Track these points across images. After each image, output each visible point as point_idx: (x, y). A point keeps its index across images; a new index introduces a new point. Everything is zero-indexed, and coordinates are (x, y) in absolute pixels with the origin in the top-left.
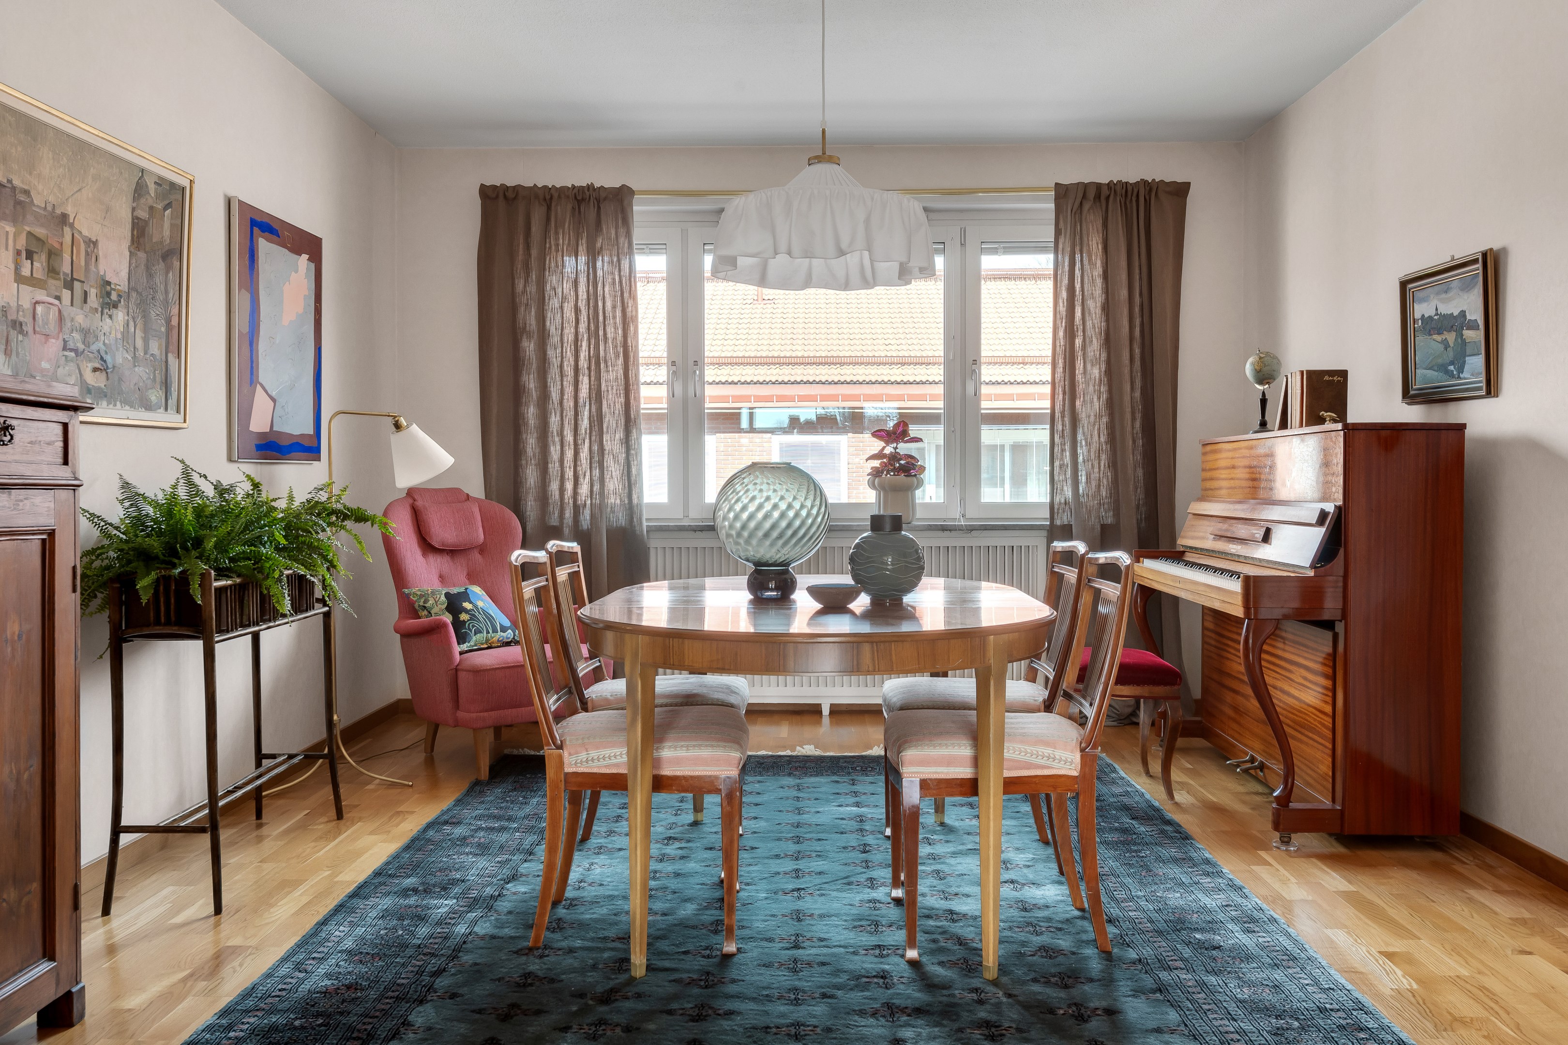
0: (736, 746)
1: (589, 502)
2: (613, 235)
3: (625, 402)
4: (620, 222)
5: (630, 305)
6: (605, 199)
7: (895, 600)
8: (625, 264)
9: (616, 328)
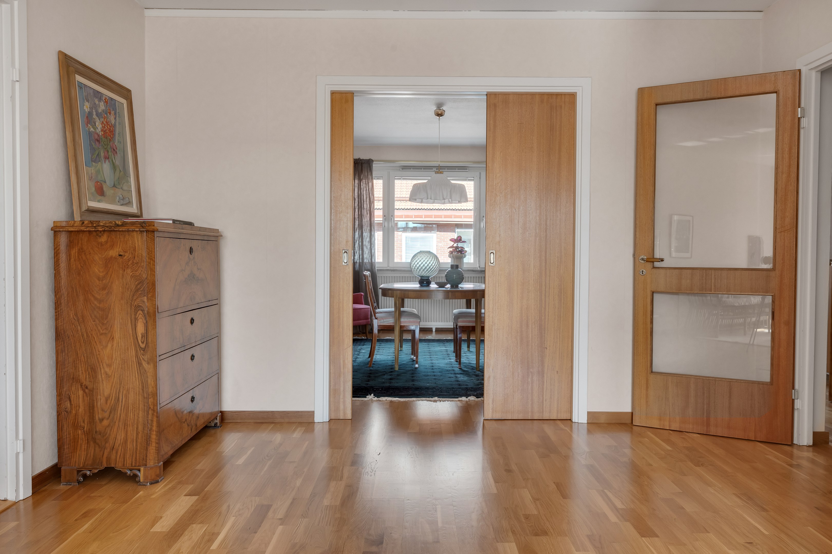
0: (419, 319)
1: (358, 261)
2: (366, 175)
3: (370, 229)
4: (369, 171)
5: (372, 198)
6: (364, 163)
7: (457, 286)
8: (370, 184)
9: (367, 205)
